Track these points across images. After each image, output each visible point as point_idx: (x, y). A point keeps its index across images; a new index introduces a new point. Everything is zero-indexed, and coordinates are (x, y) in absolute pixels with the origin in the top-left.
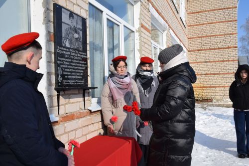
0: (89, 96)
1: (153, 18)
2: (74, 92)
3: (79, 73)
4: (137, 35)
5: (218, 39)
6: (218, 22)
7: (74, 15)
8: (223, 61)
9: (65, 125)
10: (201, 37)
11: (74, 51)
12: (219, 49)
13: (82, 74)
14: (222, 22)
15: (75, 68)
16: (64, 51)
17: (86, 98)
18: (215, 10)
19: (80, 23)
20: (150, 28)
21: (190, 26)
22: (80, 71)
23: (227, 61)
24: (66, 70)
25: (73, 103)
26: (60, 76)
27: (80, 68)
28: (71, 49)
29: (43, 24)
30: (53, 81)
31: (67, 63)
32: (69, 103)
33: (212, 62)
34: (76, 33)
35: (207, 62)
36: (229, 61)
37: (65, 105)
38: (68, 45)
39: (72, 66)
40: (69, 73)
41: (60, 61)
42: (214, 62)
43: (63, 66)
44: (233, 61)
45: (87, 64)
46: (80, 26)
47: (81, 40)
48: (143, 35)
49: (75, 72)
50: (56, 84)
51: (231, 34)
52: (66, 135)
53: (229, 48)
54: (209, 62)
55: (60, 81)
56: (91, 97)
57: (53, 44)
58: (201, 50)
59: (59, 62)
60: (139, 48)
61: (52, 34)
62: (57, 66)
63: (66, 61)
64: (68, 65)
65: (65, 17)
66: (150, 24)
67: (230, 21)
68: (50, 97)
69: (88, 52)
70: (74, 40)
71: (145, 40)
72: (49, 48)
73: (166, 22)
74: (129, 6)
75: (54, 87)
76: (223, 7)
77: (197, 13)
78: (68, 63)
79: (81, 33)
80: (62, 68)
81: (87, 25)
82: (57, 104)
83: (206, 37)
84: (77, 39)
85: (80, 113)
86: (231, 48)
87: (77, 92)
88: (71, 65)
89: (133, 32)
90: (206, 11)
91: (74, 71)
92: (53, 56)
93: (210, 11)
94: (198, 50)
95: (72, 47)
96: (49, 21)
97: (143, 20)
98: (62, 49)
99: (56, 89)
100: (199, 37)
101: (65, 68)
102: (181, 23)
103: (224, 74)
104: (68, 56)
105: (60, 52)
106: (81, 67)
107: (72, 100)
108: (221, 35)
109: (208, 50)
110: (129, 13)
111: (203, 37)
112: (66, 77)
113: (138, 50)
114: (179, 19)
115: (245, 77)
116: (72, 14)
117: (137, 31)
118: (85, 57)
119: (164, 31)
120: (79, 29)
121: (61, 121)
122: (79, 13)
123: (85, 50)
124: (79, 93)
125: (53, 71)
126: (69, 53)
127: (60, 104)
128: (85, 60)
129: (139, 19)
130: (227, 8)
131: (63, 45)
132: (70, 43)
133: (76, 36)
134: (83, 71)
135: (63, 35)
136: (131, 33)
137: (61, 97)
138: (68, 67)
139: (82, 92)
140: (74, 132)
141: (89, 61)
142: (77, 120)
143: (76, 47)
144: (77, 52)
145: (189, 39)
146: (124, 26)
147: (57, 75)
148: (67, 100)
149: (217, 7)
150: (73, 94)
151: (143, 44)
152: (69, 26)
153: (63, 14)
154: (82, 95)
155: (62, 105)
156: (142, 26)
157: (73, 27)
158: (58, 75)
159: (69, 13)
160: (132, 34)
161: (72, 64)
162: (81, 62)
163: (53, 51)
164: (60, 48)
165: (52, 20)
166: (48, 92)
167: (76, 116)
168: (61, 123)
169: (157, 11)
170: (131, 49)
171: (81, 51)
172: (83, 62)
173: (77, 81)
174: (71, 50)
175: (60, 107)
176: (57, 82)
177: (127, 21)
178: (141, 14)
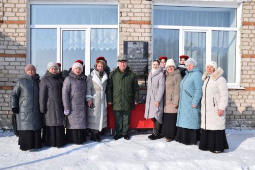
13: (142, 69)
34: (138, 50)
45: (147, 64)
46: (142, 46)
47: (143, 53)
64: (131, 66)
65: (130, 45)
70: (137, 54)
81: (150, 44)
89: (236, 31)
91: (136, 68)
95: (134, 57)
104: (131, 62)
106: (142, 66)
116: (135, 43)
118: (146, 61)
131: (128, 57)
133: (139, 52)
139: (144, 78)
143: (138, 57)
144: (138, 59)
152: (133, 49)
156: (246, 24)
157: (135, 48)
161: (134, 65)
162: (142, 63)
173: (138, 72)
174: (134, 59)
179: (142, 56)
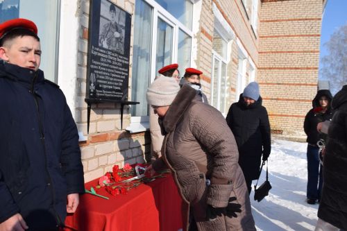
0: (128, 113)
1: (216, 22)
2: (109, 106)
3: (118, 82)
4: (194, 41)
5: (295, 56)
6: (298, 36)
7: (117, 9)
8: (300, 85)
9: (96, 147)
10: (275, 52)
11: (113, 55)
12: (296, 68)
13: (121, 84)
14: (302, 36)
15: (113, 75)
16: (101, 52)
17: (124, 115)
18: (295, 20)
19: (123, 19)
20: (211, 34)
21: (262, 37)
22: (119, 80)
23: (304, 85)
24: (101, 77)
25: (107, 120)
26: (92, 85)
27: (119, 76)
28: (109, 50)
29: (76, 16)
30: (84, 90)
31: (102, 69)
32: (102, 120)
33: (285, 84)
34: (117, 31)
35: (280, 84)
36: (306, 85)
37: (96, 121)
38: (105, 45)
39: (110, 72)
40: (105, 82)
41: (94, 64)
42: (288, 84)
43: (97, 72)
44: (312, 85)
45: (128, 72)
46: (122, 23)
47: (123, 40)
48: (202, 42)
49: (113, 81)
50: (87, 93)
51: (312, 52)
52: (96, 160)
53: (308, 68)
54: (282, 84)
55: (92, 91)
56: (130, 114)
57: (86, 42)
58: (274, 69)
59: (92, 66)
60: (196, 59)
61: (86, 30)
62: (90, 71)
63: (102, 66)
64: (103, 71)
65: (104, 10)
66: (212, 29)
67: (312, 36)
68: (79, 109)
69: (131, 57)
70: (114, 40)
71: (205, 50)
72: (82, 47)
73: (233, 29)
74: (187, 4)
75: (84, 97)
76: (304, 17)
77: (272, 21)
78: (104, 69)
79: (123, 31)
80: (96, 74)
81: (132, 23)
82: (86, 120)
83: (281, 52)
84: (117, 39)
85: (116, 133)
86: (310, 69)
87: (113, 107)
88: (107, 72)
89: (191, 37)
90: (283, 20)
91: (111, 79)
92: (86, 58)
93: (289, 20)
94: (270, 69)
95: (110, 49)
96: (84, 13)
97: (204, 24)
98: (98, 49)
99: (86, 100)
100: (272, 52)
101: (100, 75)
102: (251, 31)
103: (299, 100)
104: (105, 60)
105: (95, 53)
106: (121, 75)
107: (106, 116)
108: (299, 52)
109: (282, 69)
110: (187, 13)
111: (278, 52)
112: (100, 86)
113: (195, 61)
114: (250, 28)
115: (324, 106)
116: (113, 7)
117: (195, 37)
118: (126, 62)
119: (229, 40)
120: (121, 26)
121: (91, 142)
122: (123, 7)
123: (127, 54)
124: (116, 108)
125: (85, 77)
126: (106, 56)
127: (91, 120)
128: (127, 66)
129: (199, 21)
130: (310, 19)
131: (100, 45)
132: (109, 43)
133: (117, 35)
134: (122, 81)
135: (101, 32)
136: (187, 38)
137: (92, 111)
138: (104, 73)
139: (120, 107)
140: (106, 156)
141: (131, 69)
142: (111, 142)
143: (115, 49)
144: (116, 55)
145: (259, 53)
146: (180, 29)
147: (89, 82)
148: (100, 116)
149: (297, 17)
150: (108, 109)
151: (202, 53)
152: (109, 22)
153: (102, 5)
154: (119, 111)
155: (92, 122)
156: (202, 31)
157: (113, 23)
158: (91, 83)
159: (110, 4)
160: (189, 40)
161: (109, 70)
162: (121, 69)
163: (86, 51)
164: (96, 49)
165: (88, 12)
166: (76, 104)
167: (110, 137)
168: (91, 144)
169: (223, 13)
170: (186, 59)
171: (122, 55)
172: (123, 69)
173: (114, 92)
174: (109, 53)
175: (90, 123)
176: (88, 91)
177: (183, 22)
178: (201, 15)
179: (123, 49)
